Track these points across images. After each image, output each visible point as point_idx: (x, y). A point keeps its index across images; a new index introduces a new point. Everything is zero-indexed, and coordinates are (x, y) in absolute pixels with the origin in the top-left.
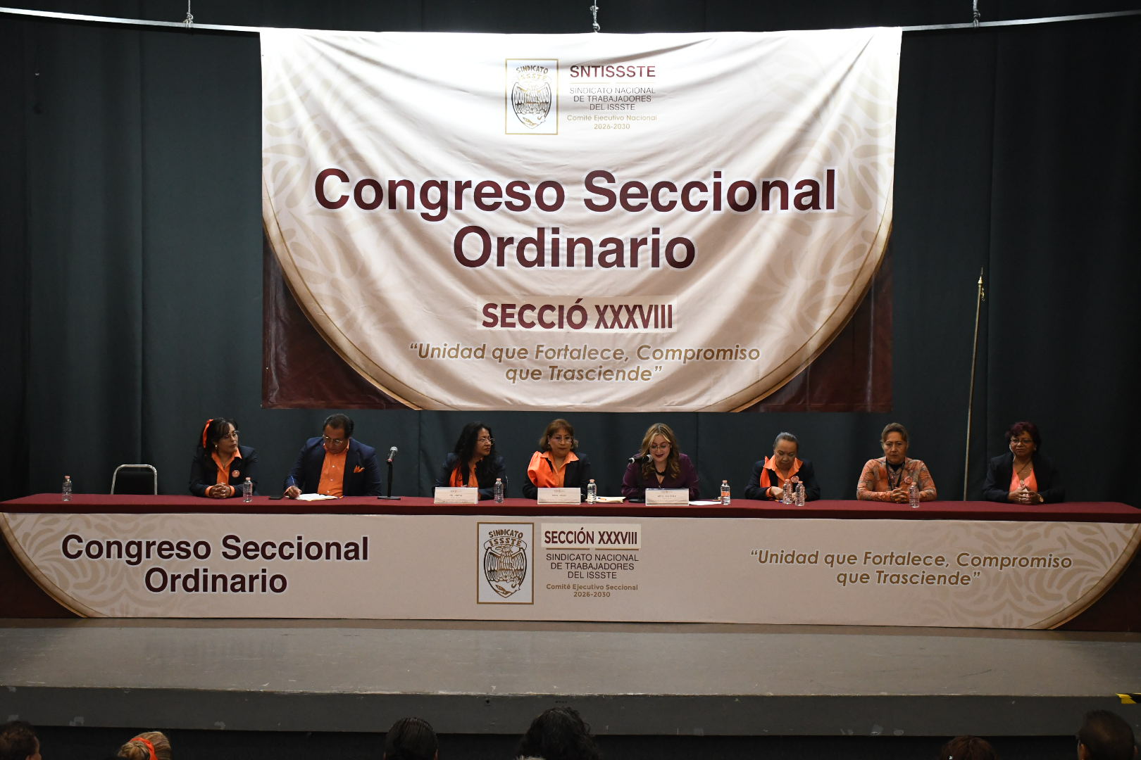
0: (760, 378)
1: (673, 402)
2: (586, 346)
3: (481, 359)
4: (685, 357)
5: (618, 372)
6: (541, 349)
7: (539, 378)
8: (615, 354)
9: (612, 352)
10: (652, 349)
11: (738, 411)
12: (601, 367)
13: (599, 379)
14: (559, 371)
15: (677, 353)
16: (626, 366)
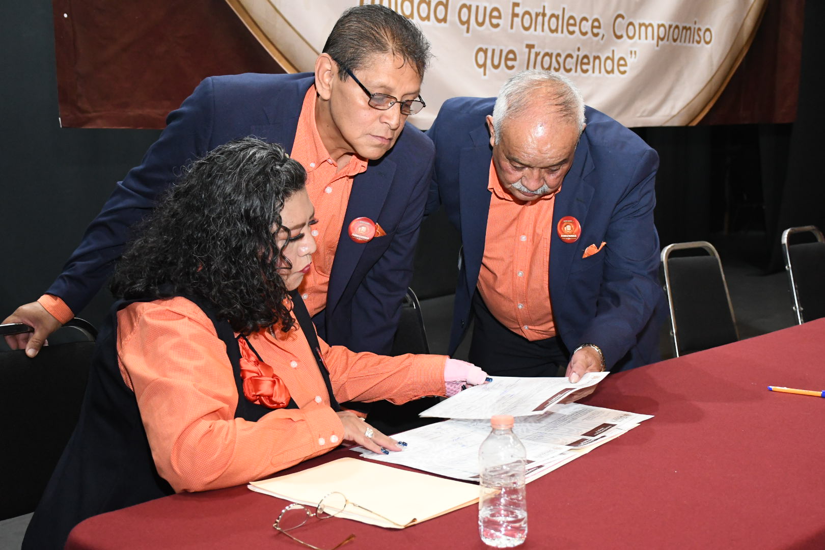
0: (714, 71)
1: (644, 112)
2: (564, 9)
3: (443, 24)
4: (659, 37)
5: (596, 58)
6: (517, 10)
7: (512, 67)
8: (593, 27)
9: (590, 22)
10: (625, 22)
11: (694, 124)
12: (579, 49)
13: (576, 71)
14: (537, 54)
15: (650, 29)
16: (603, 48)
